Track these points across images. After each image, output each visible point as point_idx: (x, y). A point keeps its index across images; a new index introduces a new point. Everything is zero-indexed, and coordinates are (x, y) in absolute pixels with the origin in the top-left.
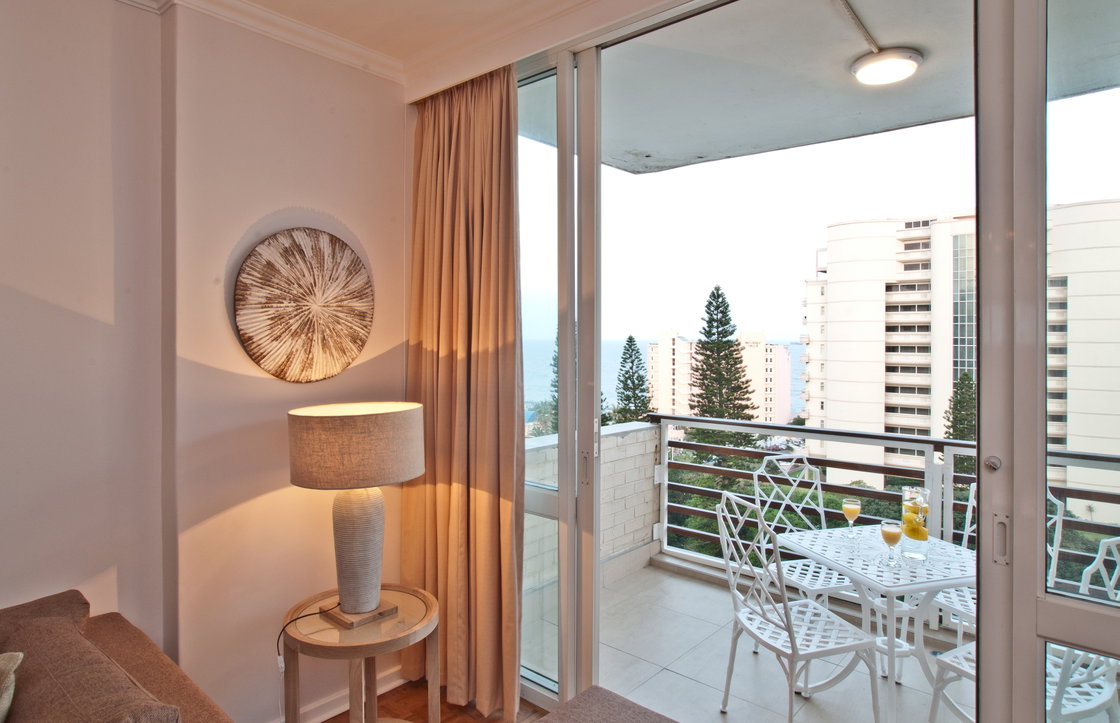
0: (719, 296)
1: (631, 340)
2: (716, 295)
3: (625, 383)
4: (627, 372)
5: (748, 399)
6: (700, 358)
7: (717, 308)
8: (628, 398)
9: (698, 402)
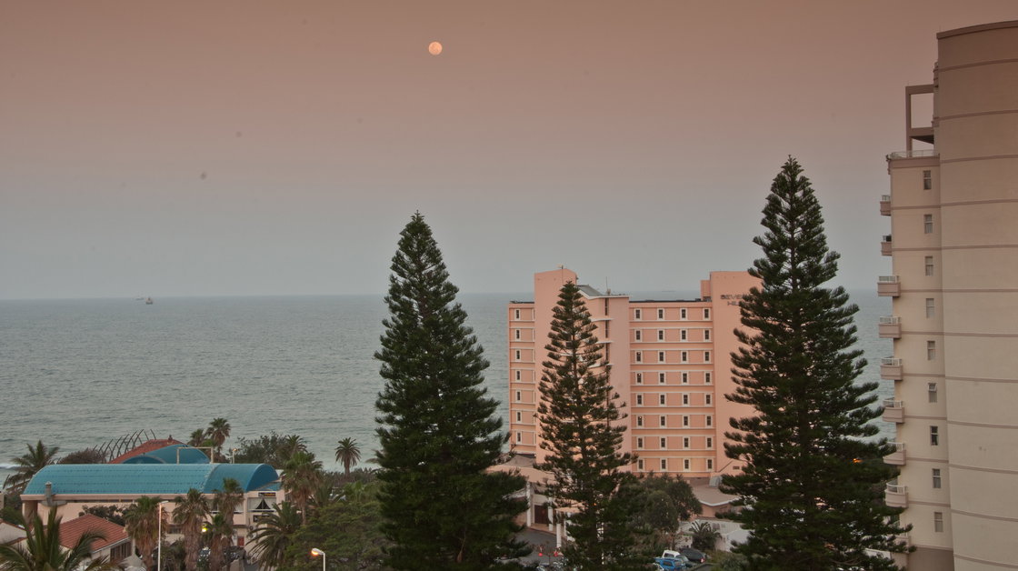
0: (794, 187)
1: (570, 294)
2: (789, 183)
3: (556, 395)
4: (563, 370)
5: (872, 431)
6: (753, 332)
7: (791, 216)
8: (565, 433)
9: (749, 439)
